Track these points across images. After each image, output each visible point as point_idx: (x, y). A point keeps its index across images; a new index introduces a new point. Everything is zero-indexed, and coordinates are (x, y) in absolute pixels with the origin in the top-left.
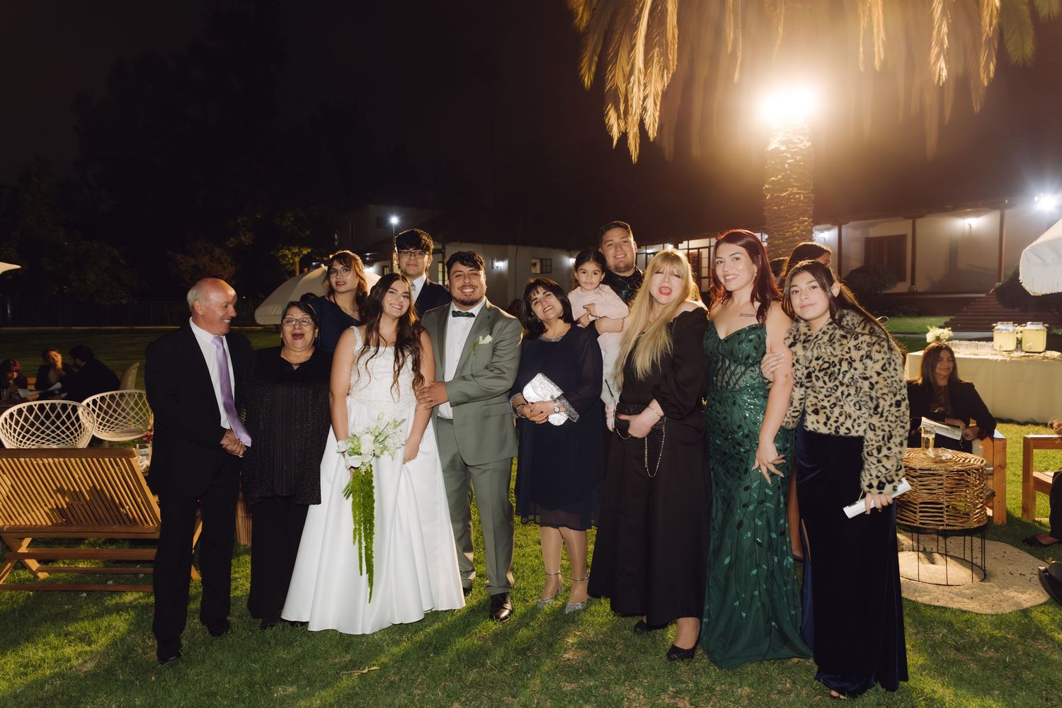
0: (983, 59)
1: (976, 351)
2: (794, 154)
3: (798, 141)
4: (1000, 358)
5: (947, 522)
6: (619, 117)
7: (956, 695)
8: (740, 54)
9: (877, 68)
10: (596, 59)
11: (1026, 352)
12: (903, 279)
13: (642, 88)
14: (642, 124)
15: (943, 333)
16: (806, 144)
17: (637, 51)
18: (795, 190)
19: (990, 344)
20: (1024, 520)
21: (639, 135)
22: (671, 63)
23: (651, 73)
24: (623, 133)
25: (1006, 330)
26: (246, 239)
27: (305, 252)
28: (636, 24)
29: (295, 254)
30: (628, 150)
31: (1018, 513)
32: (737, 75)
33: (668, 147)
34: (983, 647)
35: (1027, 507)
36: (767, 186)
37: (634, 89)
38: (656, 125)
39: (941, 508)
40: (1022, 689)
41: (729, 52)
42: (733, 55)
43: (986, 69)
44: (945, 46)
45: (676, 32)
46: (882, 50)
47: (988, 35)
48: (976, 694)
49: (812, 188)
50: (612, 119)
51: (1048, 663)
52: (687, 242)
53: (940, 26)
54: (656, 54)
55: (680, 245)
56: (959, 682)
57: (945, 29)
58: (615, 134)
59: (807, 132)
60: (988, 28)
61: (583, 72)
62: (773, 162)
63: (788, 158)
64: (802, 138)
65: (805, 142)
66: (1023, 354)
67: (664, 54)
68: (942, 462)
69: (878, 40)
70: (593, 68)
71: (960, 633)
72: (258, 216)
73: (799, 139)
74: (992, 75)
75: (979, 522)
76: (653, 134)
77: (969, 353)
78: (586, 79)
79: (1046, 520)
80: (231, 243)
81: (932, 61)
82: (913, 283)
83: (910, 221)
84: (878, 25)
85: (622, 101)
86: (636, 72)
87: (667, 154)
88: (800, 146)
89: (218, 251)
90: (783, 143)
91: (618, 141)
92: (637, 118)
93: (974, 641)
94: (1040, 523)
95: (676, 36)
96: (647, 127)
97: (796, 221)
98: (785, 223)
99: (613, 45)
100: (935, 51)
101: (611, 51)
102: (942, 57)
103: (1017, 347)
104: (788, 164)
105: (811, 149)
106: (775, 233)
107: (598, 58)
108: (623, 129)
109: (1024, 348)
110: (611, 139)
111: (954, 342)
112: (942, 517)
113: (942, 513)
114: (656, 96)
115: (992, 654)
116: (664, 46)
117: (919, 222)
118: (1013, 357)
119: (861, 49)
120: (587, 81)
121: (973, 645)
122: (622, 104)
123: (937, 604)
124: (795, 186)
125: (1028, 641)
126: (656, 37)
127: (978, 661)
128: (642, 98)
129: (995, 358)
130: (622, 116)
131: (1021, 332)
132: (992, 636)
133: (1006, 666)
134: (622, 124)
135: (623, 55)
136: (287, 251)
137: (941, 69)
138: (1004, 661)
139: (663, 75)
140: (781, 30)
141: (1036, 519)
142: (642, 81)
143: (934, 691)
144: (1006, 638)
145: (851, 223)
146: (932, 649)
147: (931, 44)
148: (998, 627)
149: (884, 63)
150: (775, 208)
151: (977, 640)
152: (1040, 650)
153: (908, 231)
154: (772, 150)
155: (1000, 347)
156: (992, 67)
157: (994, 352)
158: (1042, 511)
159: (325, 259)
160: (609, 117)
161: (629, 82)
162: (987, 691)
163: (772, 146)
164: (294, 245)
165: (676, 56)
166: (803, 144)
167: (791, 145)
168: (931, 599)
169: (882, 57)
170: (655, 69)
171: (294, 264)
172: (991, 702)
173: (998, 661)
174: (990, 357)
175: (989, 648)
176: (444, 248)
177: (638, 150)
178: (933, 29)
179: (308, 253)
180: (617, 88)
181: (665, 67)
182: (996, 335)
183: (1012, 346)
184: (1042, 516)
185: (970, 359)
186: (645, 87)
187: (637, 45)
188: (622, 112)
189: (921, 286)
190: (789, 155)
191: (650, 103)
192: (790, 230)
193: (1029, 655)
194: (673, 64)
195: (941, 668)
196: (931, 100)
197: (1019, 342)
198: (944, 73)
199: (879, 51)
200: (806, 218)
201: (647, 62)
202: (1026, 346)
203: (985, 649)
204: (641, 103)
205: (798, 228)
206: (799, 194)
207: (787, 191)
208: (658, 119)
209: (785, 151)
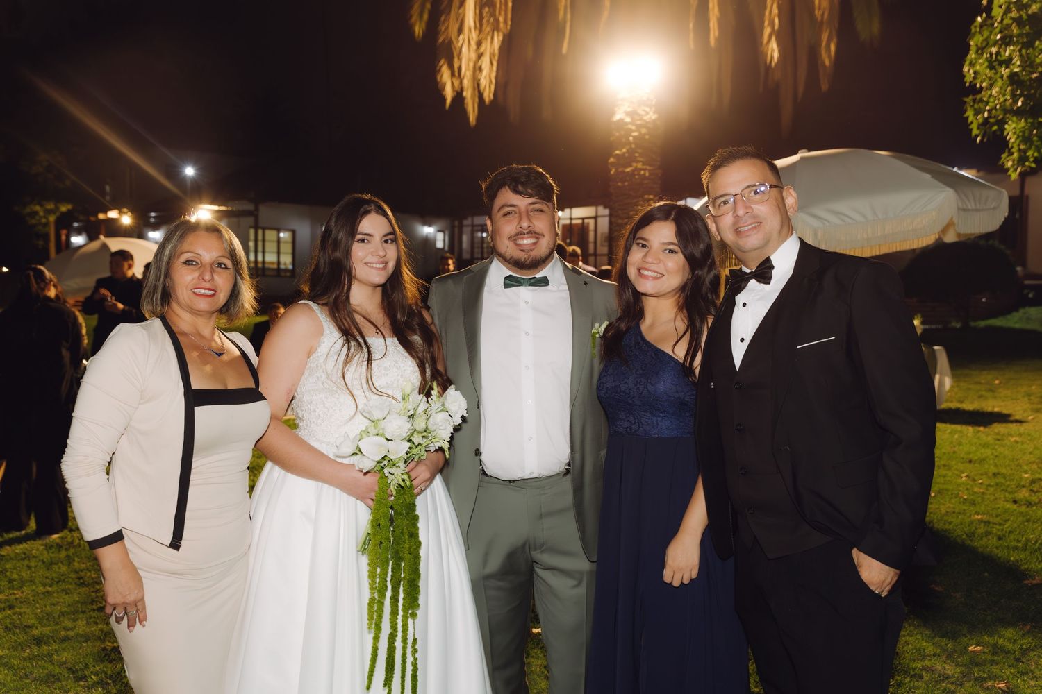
0: (825, 38)
2: (639, 127)
3: (644, 113)
6: (453, 75)
8: (568, 25)
9: (713, 45)
10: (429, 5)
14: (476, 85)
16: (651, 116)
18: (640, 166)
24: (457, 93)
27: (64, 209)
29: (49, 212)
30: (465, 110)
33: (513, 109)
36: (612, 160)
37: (464, 49)
38: (493, 87)
43: (827, 49)
44: (776, 27)
46: (717, 27)
49: (658, 164)
50: (445, 75)
53: (771, 7)
57: (775, 10)
58: (449, 93)
59: (654, 103)
61: (414, 19)
62: (617, 134)
63: (633, 131)
64: (647, 109)
65: (651, 114)
67: (493, 16)
69: (713, 17)
70: (426, 16)
73: (644, 110)
74: (833, 57)
76: (489, 96)
78: (417, 28)
81: (765, 41)
85: (456, 56)
86: (466, 30)
88: (645, 118)
90: (628, 114)
91: (452, 100)
96: (482, 88)
97: (641, 199)
98: (629, 201)
100: (767, 31)
102: (774, 38)
104: (633, 137)
106: (620, 212)
107: (432, 6)
108: (457, 88)
110: (444, 99)
114: (492, 55)
116: (493, 7)
120: (418, 30)
122: (456, 60)
124: (640, 162)
130: (456, 75)
134: (456, 83)
136: (38, 207)
139: (492, 37)
142: (474, 41)
147: (764, 24)
150: (620, 184)
154: (617, 121)
156: (833, 48)
159: (93, 219)
160: (441, 73)
161: (459, 41)
163: (617, 117)
164: (49, 200)
166: (648, 116)
167: (635, 117)
169: (717, 34)
171: (47, 223)
176: (256, 209)
177: (476, 113)
178: (766, 6)
179: (68, 210)
180: (450, 41)
186: (480, 44)
188: (455, 69)
190: (634, 128)
191: (485, 63)
192: (634, 208)
198: (776, 55)
199: (714, 28)
200: (652, 196)
206: (645, 170)
207: (631, 166)
208: (494, 81)
209: (630, 123)
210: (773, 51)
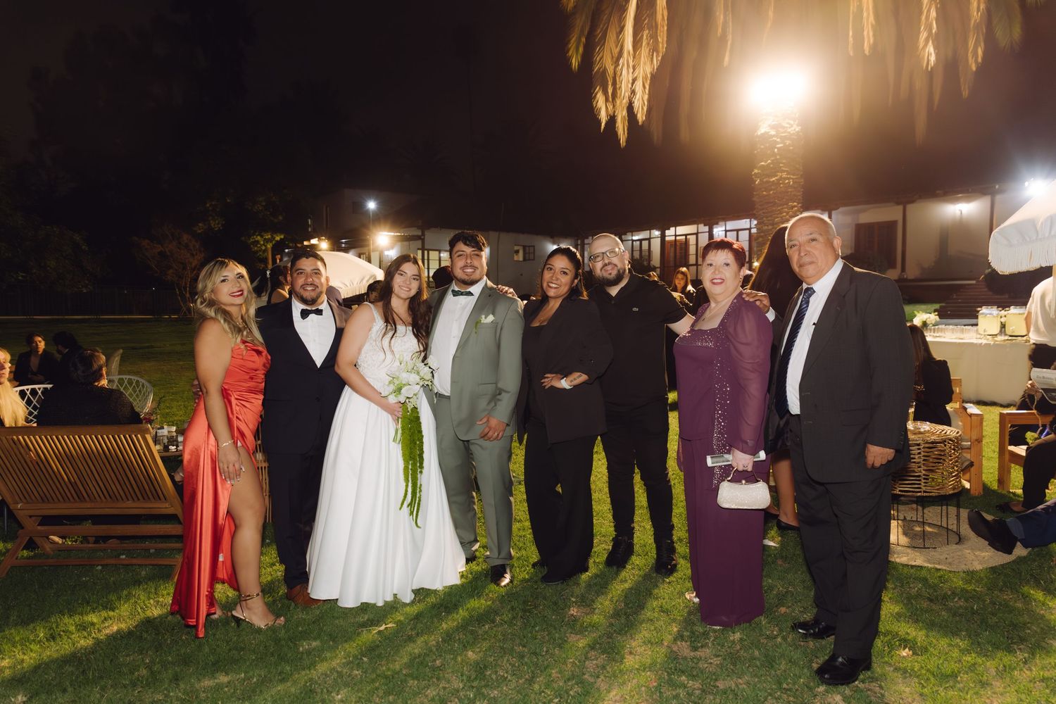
0: (971, 44)
1: (962, 336)
2: (783, 139)
3: (788, 126)
4: (984, 342)
5: (924, 489)
6: (607, 100)
7: (927, 636)
8: (730, 37)
9: (867, 52)
10: (583, 40)
11: (1011, 336)
12: (892, 265)
13: (631, 70)
14: (630, 108)
15: (929, 318)
16: (796, 128)
17: (626, 32)
18: (784, 175)
19: (975, 328)
20: (999, 491)
21: (627, 118)
22: (661, 45)
23: (640, 54)
24: (611, 117)
25: (990, 314)
26: (216, 224)
27: (278, 238)
28: (625, 5)
29: (267, 241)
30: (616, 134)
31: (995, 486)
32: (727, 59)
33: (656, 133)
34: (954, 598)
35: (1003, 479)
36: (756, 171)
37: (623, 72)
38: (645, 109)
39: (919, 476)
40: (986, 630)
41: (719, 35)
42: (723, 38)
43: (975, 54)
44: (934, 31)
45: (666, 13)
46: (871, 34)
47: (975, 21)
48: (945, 635)
49: (802, 173)
50: (600, 101)
51: (1011, 610)
52: (674, 228)
53: (929, 11)
54: (645, 37)
55: (667, 231)
56: (931, 626)
57: (933, 14)
58: (603, 117)
59: (797, 116)
60: (975, 13)
61: (570, 53)
62: (762, 147)
63: (778, 143)
64: (792, 122)
65: (795, 126)
66: (1007, 338)
67: (654, 37)
68: (920, 433)
69: (868, 24)
70: (581, 50)
71: (934, 587)
72: (228, 201)
73: (788, 123)
74: (980, 60)
75: (954, 489)
76: (642, 118)
77: (954, 337)
78: (574, 61)
79: (1020, 492)
80: (200, 228)
81: (921, 46)
82: (903, 270)
83: (901, 207)
84: (868, 9)
85: (610, 83)
86: (625, 55)
87: (655, 138)
88: (789, 130)
89: (185, 237)
90: (773, 127)
91: (606, 124)
92: (625, 101)
93: (946, 593)
94: (1014, 494)
95: (666, 18)
96: (635, 110)
97: (785, 206)
98: (774, 209)
99: (601, 26)
100: (923, 35)
101: (599, 32)
102: (931, 42)
103: (1001, 331)
104: (777, 148)
105: (801, 134)
106: (765, 219)
107: (586, 39)
108: (611, 112)
109: (1007, 332)
110: (599, 122)
111: (940, 326)
112: (920, 484)
113: (920, 480)
114: (645, 78)
115: (962, 604)
116: (654, 28)
117: (910, 207)
118: (997, 341)
119: (851, 34)
120: (575, 62)
121: (945, 597)
122: (610, 86)
123: (914, 564)
124: (784, 171)
125: (996, 592)
126: (645, 19)
127: (949, 610)
128: (631, 81)
129: (980, 341)
130: (611, 99)
131: (1005, 316)
132: (963, 590)
133: (974, 613)
134: (610, 107)
135: (611, 36)
136: (259, 237)
137: (930, 54)
138: (973, 608)
139: (652, 59)
140: (771, 14)
141: (1011, 491)
142: (631, 64)
143: (908, 634)
144: (975, 590)
145: (841, 209)
146: (908, 600)
147: (920, 28)
148: (968, 582)
149: (874, 47)
150: (764, 193)
151: (949, 593)
152: (1005, 600)
153: (899, 218)
154: (762, 134)
155: (985, 331)
156: (980, 52)
157: (978, 336)
158: (1017, 484)
159: (299, 245)
160: (596, 100)
161: (618, 65)
162: (954, 633)
163: (763, 130)
164: (266, 231)
165: (665, 39)
166: (793, 129)
167: (780, 130)
168: (908, 559)
169: (872, 41)
170: (644, 51)
171: (265, 251)
172: (958, 640)
173: (966, 608)
174: (975, 341)
175: (960, 599)
176: (423, 234)
177: (626, 133)
178: (921, 13)
179: (281, 239)
180: (605, 71)
181: (654, 49)
182: (981, 320)
183: (996, 330)
184: (1017, 488)
185: (955, 343)
186: (634, 69)
187: (626, 28)
188: (610, 95)
189: (912, 273)
190: (778, 140)
191: (638, 86)
192: (779, 216)
193: (995, 604)
194: (662, 47)
195: (915, 616)
196: (920, 84)
197: (1003, 326)
198: (933, 58)
199: (869, 37)
200: (795, 204)
201: (636, 44)
202: (1009, 330)
203: (956, 600)
204: (630, 86)
205: (788, 213)
206: (788, 179)
207: (777, 176)
208: (646, 103)
209: (774, 136)
210: (929, 54)
